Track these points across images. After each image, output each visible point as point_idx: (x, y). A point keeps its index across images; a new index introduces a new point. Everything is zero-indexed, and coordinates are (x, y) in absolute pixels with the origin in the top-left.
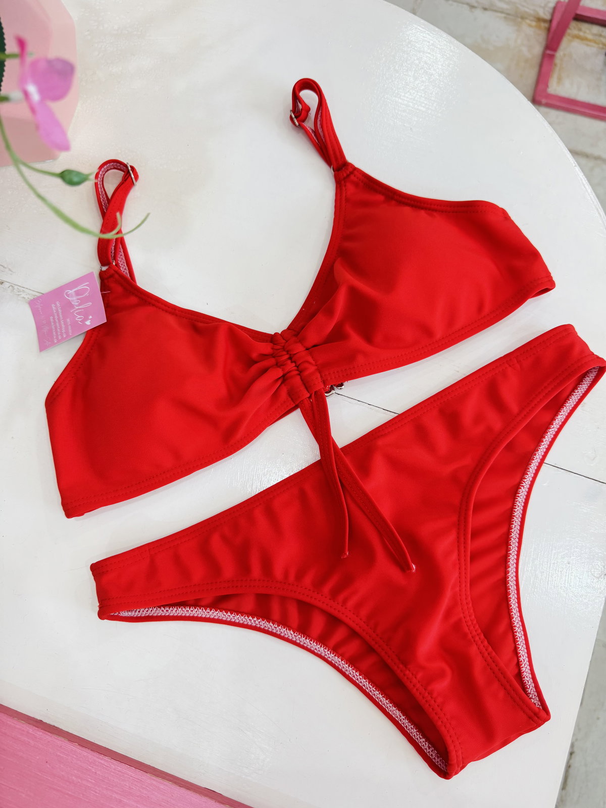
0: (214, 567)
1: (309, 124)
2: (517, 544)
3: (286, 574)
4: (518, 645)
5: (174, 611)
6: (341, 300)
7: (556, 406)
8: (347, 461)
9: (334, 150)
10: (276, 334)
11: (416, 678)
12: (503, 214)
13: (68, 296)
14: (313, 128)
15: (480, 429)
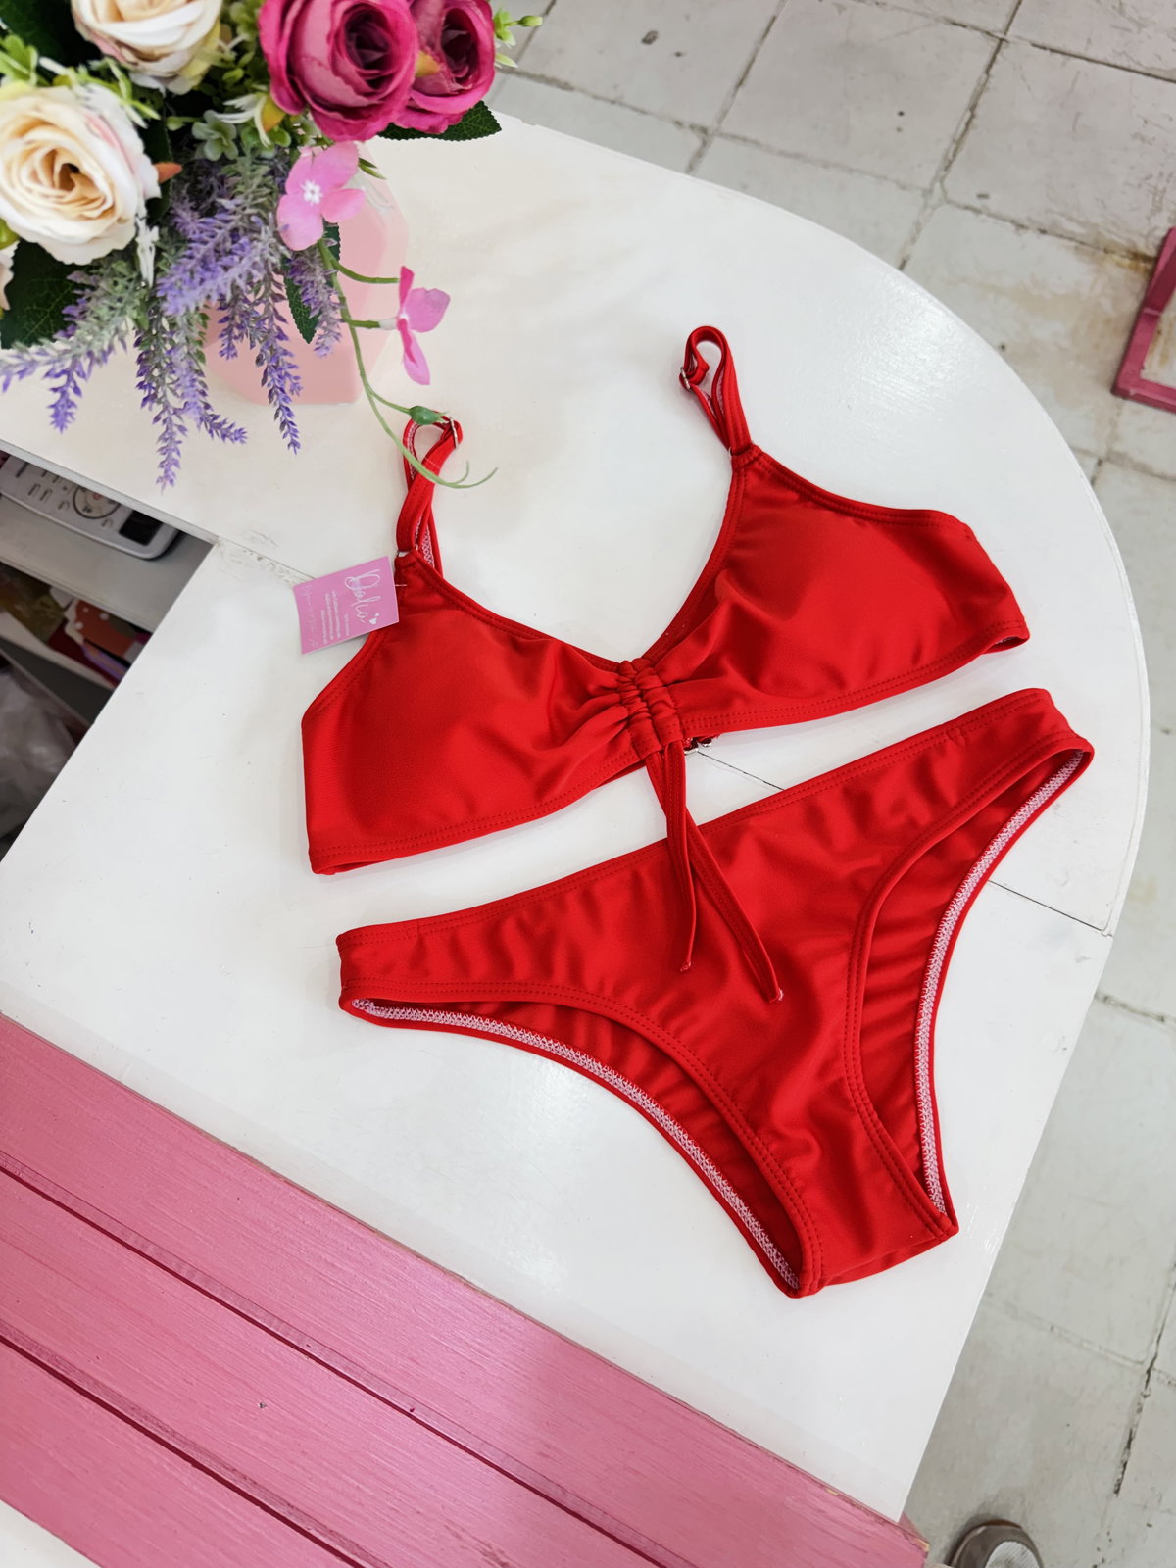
0: (502, 961)
1: (706, 388)
3: (601, 985)
4: (923, 1126)
5: (440, 1018)
6: (720, 622)
7: (1014, 800)
8: (704, 841)
9: (735, 425)
10: (625, 662)
11: (768, 1149)
12: (967, 532)
13: (350, 584)
14: (710, 394)
15: (900, 820)
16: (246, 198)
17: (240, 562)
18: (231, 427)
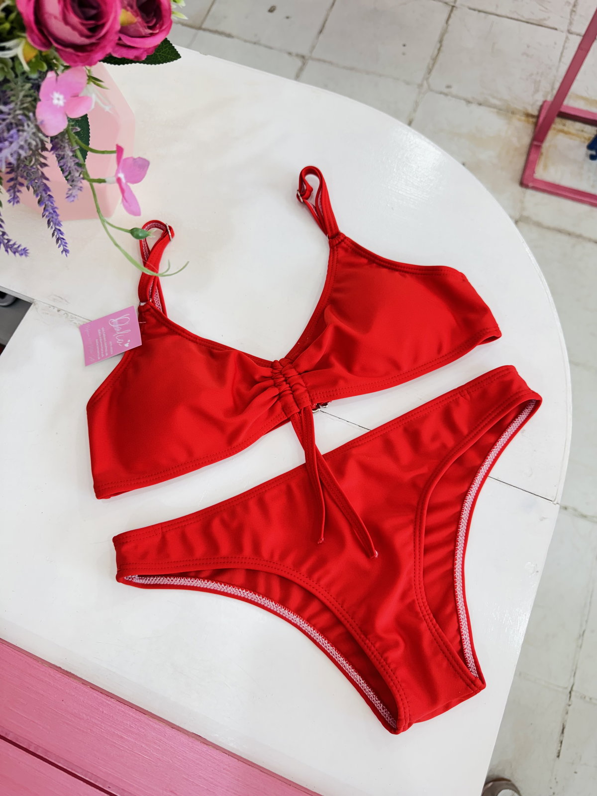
0: (212, 544)
1: (312, 201)
2: (463, 542)
3: (272, 556)
4: (462, 625)
5: (178, 581)
6: (328, 337)
7: (499, 430)
8: (327, 464)
9: (330, 222)
10: (275, 361)
11: (374, 646)
12: (463, 277)
13: (112, 324)
14: (315, 205)
15: (436, 445)
16: (16, 104)
17: (48, 314)
18: (19, 247)
